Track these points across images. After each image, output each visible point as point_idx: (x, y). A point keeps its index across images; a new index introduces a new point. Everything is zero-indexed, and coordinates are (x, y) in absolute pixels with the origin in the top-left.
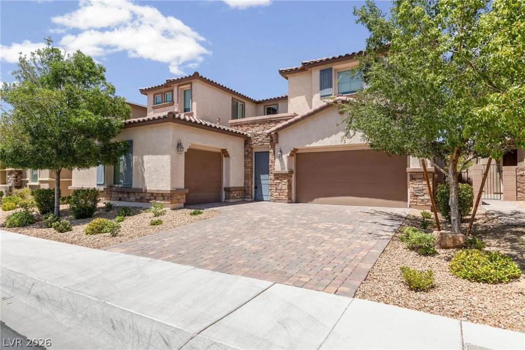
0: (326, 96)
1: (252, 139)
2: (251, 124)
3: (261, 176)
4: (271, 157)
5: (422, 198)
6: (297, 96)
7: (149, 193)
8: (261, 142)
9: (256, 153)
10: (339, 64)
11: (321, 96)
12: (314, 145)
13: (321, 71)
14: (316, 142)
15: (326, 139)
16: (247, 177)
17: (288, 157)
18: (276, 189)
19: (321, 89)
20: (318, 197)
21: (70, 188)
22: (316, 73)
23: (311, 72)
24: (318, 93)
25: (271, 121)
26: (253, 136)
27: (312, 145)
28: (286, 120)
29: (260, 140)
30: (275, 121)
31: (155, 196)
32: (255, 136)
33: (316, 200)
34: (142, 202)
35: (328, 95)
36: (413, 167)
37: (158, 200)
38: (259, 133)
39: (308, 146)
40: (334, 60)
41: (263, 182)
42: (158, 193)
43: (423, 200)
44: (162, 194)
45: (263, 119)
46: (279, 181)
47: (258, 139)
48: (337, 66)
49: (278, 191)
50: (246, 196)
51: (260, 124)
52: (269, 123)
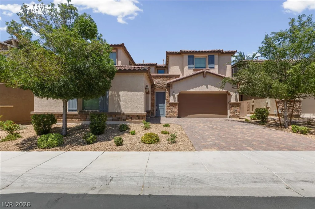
0: (191, 68)
1: (156, 85)
2: (155, 77)
3: (159, 104)
4: (167, 95)
5: (236, 114)
6: (175, 66)
7: (126, 115)
8: (161, 87)
9: (156, 92)
10: (197, 55)
11: (189, 68)
12: (191, 90)
13: (189, 56)
14: (192, 89)
15: (197, 88)
16: (152, 105)
17: (177, 95)
18: (172, 111)
19: (189, 64)
20: (189, 115)
21: (32, 113)
22: (186, 57)
23: (183, 56)
24: (187, 66)
25: (167, 77)
26: (156, 84)
27: (190, 90)
28: (176, 77)
29: (161, 86)
30: (169, 77)
31: (131, 117)
32: (158, 84)
33: (189, 116)
34: (119, 121)
35: (192, 68)
36: (232, 102)
37: (134, 119)
38: (160, 82)
39: (188, 90)
40: (196, 52)
41: (160, 107)
42: (133, 115)
43: (236, 115)
44: (137, 115)
45: (162, 75)
46: (173, 107)
47: (159, 85)
48: (196, 56)
49: (172, 112)
50: (152, 115)
51: (161, 78)
52: (166, 78)
